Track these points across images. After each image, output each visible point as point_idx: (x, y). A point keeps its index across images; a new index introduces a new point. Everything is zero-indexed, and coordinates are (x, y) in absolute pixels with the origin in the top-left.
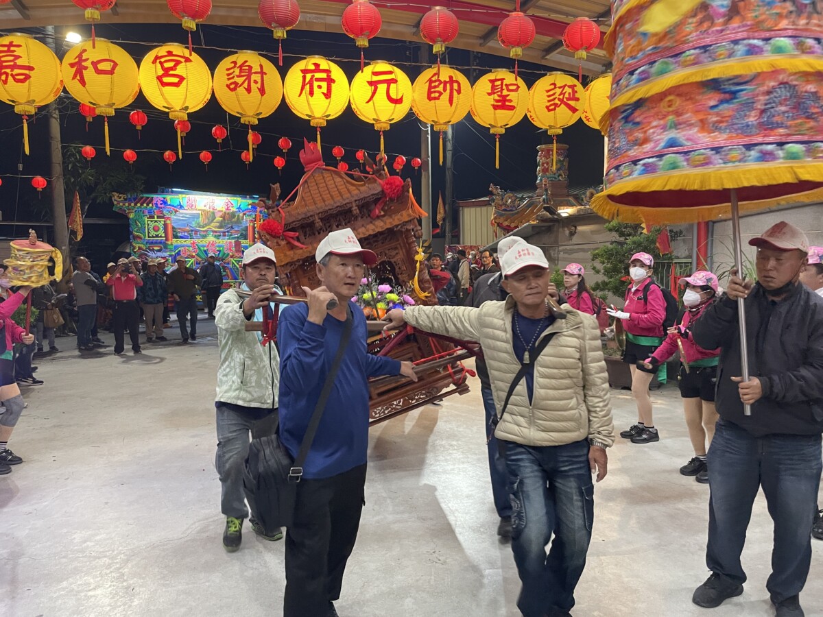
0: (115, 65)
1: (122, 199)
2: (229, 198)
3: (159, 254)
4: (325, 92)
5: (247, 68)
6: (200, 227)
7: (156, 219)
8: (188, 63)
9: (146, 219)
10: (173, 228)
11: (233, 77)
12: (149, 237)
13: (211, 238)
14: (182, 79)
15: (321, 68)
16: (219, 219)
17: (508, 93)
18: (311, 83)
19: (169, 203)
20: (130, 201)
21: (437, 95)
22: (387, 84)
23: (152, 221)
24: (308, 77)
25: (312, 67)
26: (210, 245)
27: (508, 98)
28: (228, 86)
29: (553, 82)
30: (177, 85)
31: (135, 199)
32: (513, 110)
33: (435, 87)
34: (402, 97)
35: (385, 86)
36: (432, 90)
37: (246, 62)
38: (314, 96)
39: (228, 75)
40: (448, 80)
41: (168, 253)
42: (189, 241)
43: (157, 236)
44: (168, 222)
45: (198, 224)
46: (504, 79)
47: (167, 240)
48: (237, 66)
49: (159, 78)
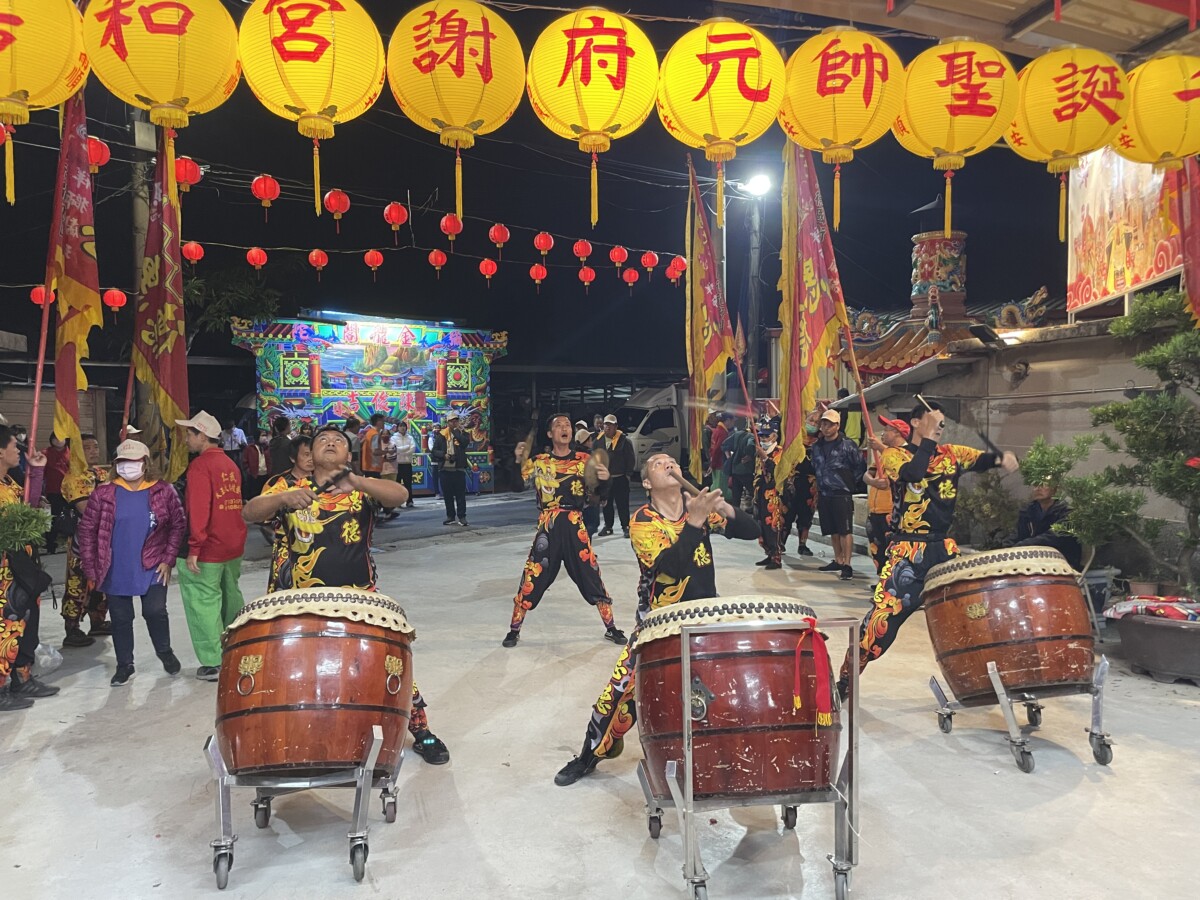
0: (188, 15)
1: (245, 327)
2: (408, 326)
3: (300, 412)
4: (614, 74)
5: (457, 23)
6: (363, 371)
7: (296, 358)
8: (335, 12)
9: (282, 359)
10: (323, 372)
11: (429, 41)
12: (285, 385)
13: (378, 388)
14: (323, 44)
15: (606, 25)
16: (392, 358)
17: (983, 80)
18: (585, 55)
19: (317, 333)
20: (257, 329)
21: (838, 82)
22: (740, 58)
23: (290, 361)
24: (580, 43)
25: (589, 25)
26: (378, 398)
27: (982, 91)
28: (417, 62)
29: (1069, 61)
30: (312, 57)
31: (264, 328)
32: (990, 115)
33: (836, 66)
34: (769, 86)
35: (735, 62)
36: (829, 73)
37: (454, 11)
38: (591, 83)
39: (418, 38)
40: (862, 51)
41: (314, 411)
42: (346, 393)
43: (297, 384)
44: (315, 362)
45: (361, 366)
46: (973, 53)
47: (312, 390)
48: (437, 20)
49: (278, 43)
